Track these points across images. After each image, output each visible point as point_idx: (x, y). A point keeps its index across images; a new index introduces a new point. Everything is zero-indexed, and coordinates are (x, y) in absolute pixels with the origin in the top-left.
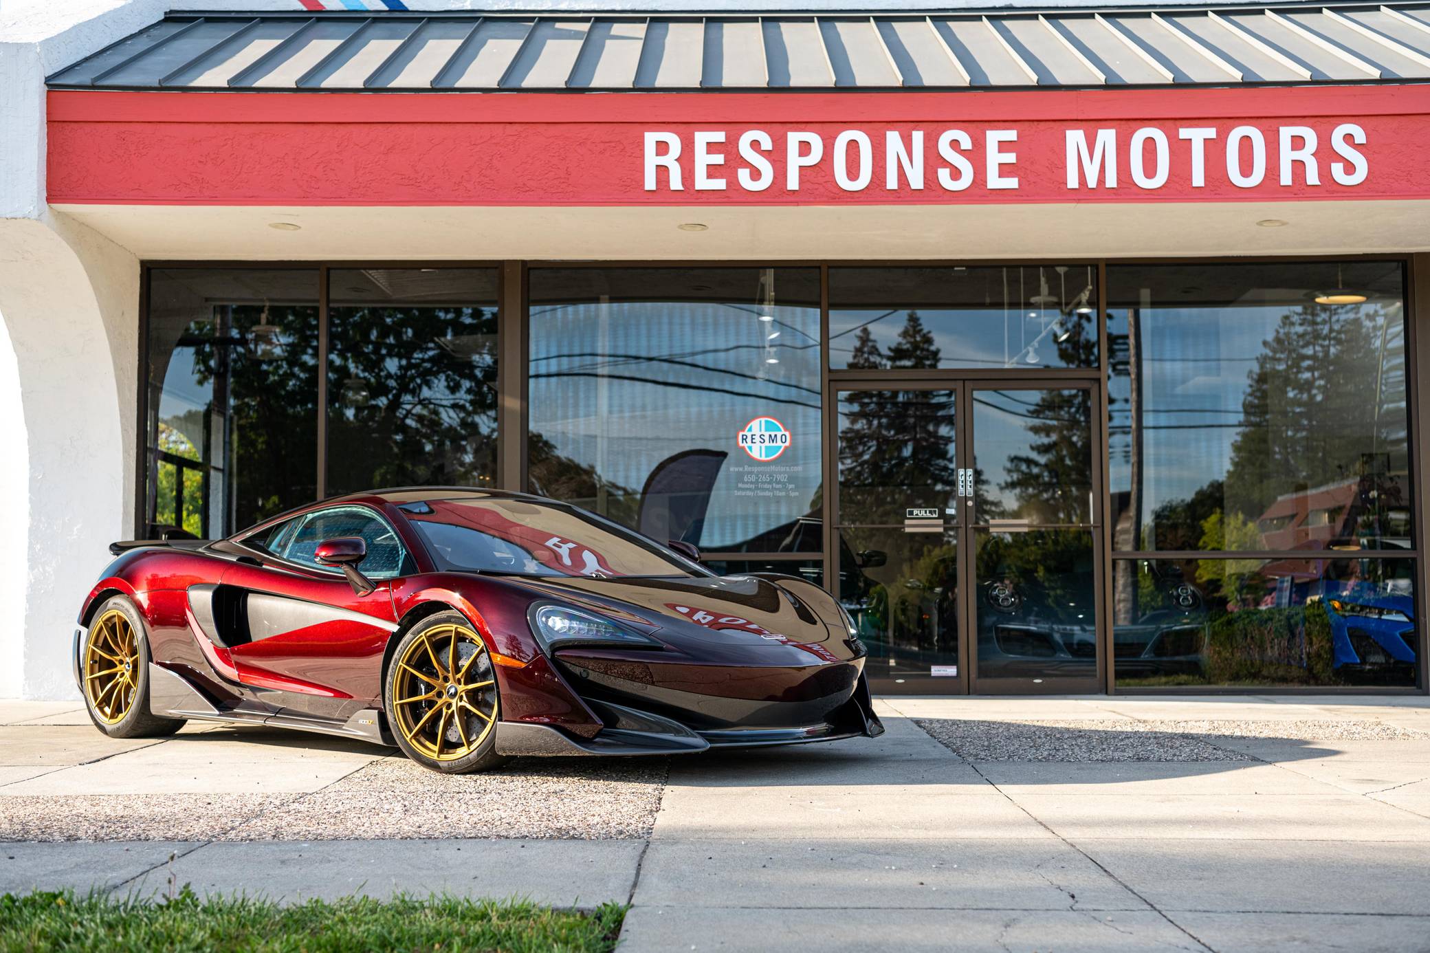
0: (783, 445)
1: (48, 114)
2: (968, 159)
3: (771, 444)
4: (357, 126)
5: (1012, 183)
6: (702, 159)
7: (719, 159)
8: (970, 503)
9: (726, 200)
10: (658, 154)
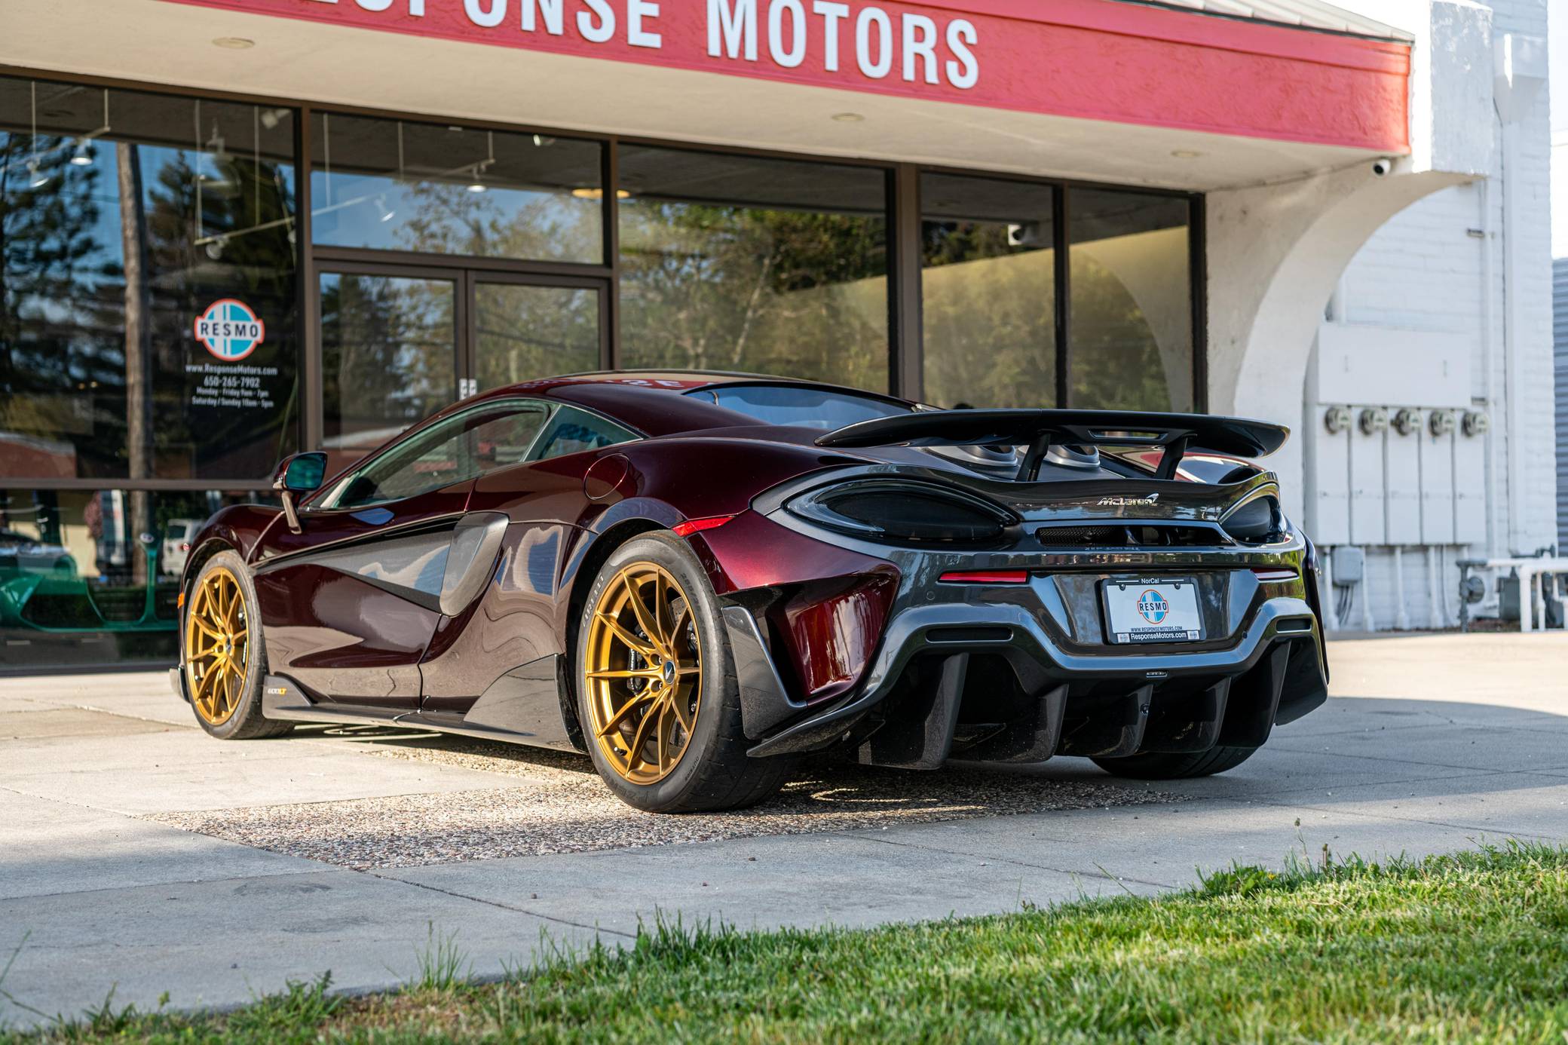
0: (254, 341)
2: (610, 4)
3: (239, 338)
5: (654, 40)
9: (336, 17)
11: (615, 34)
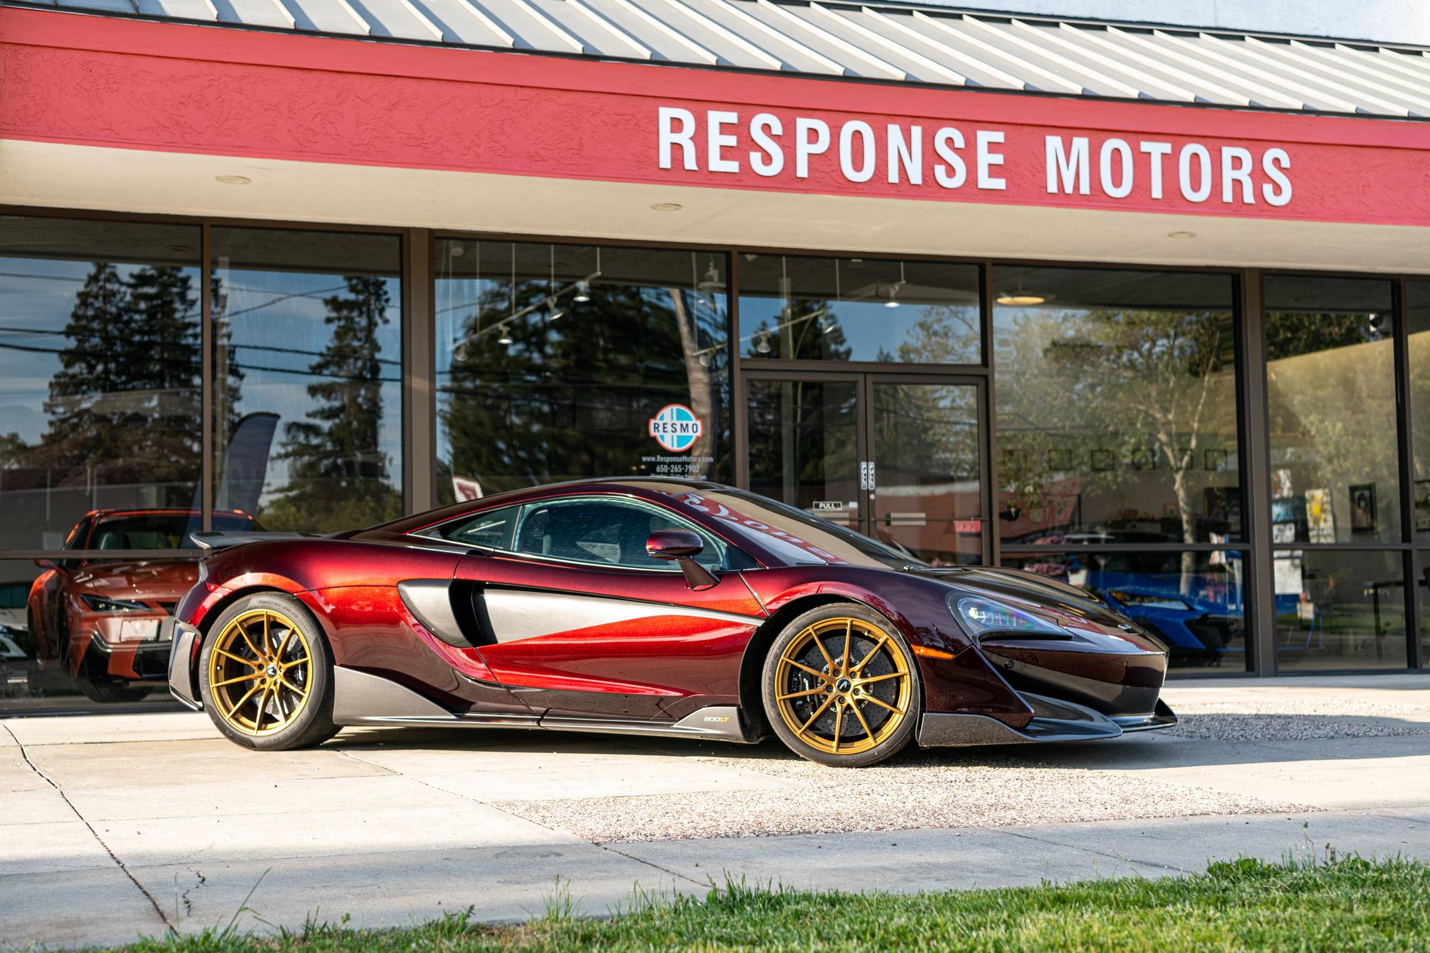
0: (695, 435)
2: (961, 157)
3: (683, 434)
4: (358, 76)
5: (1000, 184)
6: (716, 140)
7: (731, 141)
8: (872, 496)
9: (738, 183)
10: (672, 131)
11: (966, 181)
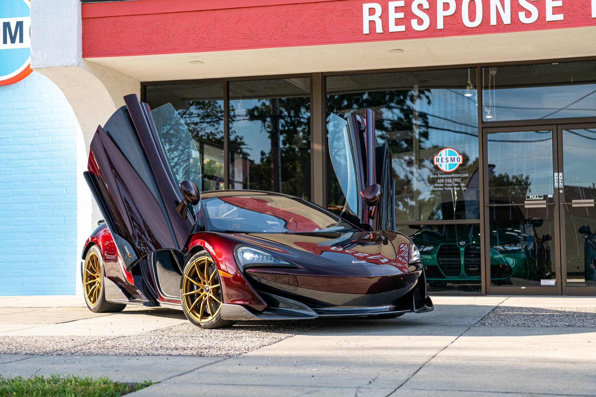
0: (458, 163)
1: (82, 15)
2: (536, 6)
3: (452, 163)
4: (222, 10)
5: (560, 17)
6: (393, 16)
7: (401, 15)
8: (561, 191)
10: (370, 15)
11: (539, 18)
